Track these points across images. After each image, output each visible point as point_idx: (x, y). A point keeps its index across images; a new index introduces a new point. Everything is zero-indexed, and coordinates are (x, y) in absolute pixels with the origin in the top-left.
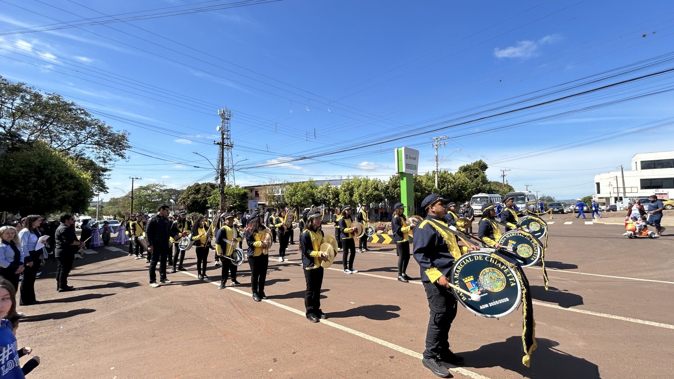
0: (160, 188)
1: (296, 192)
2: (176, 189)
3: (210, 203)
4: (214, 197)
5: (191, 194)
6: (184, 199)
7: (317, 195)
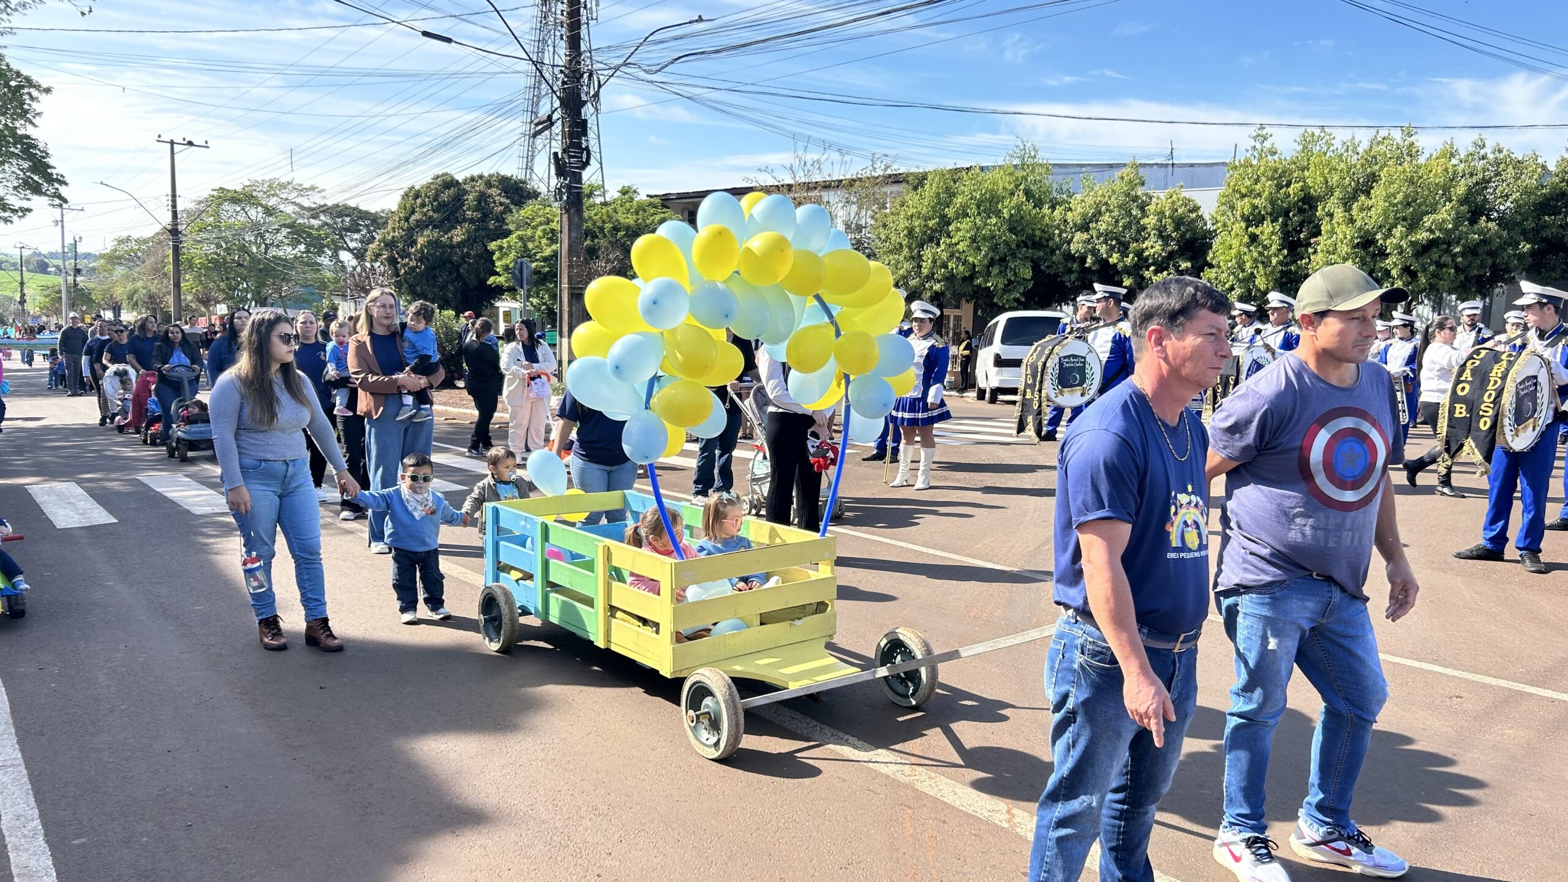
0: (298, 200)
1: (945, 222)
2: (363, 207)
3: (506, 268)
4: (521, 238)
5: (421, 225)
6: (390, 244)
7: (1069, 242)
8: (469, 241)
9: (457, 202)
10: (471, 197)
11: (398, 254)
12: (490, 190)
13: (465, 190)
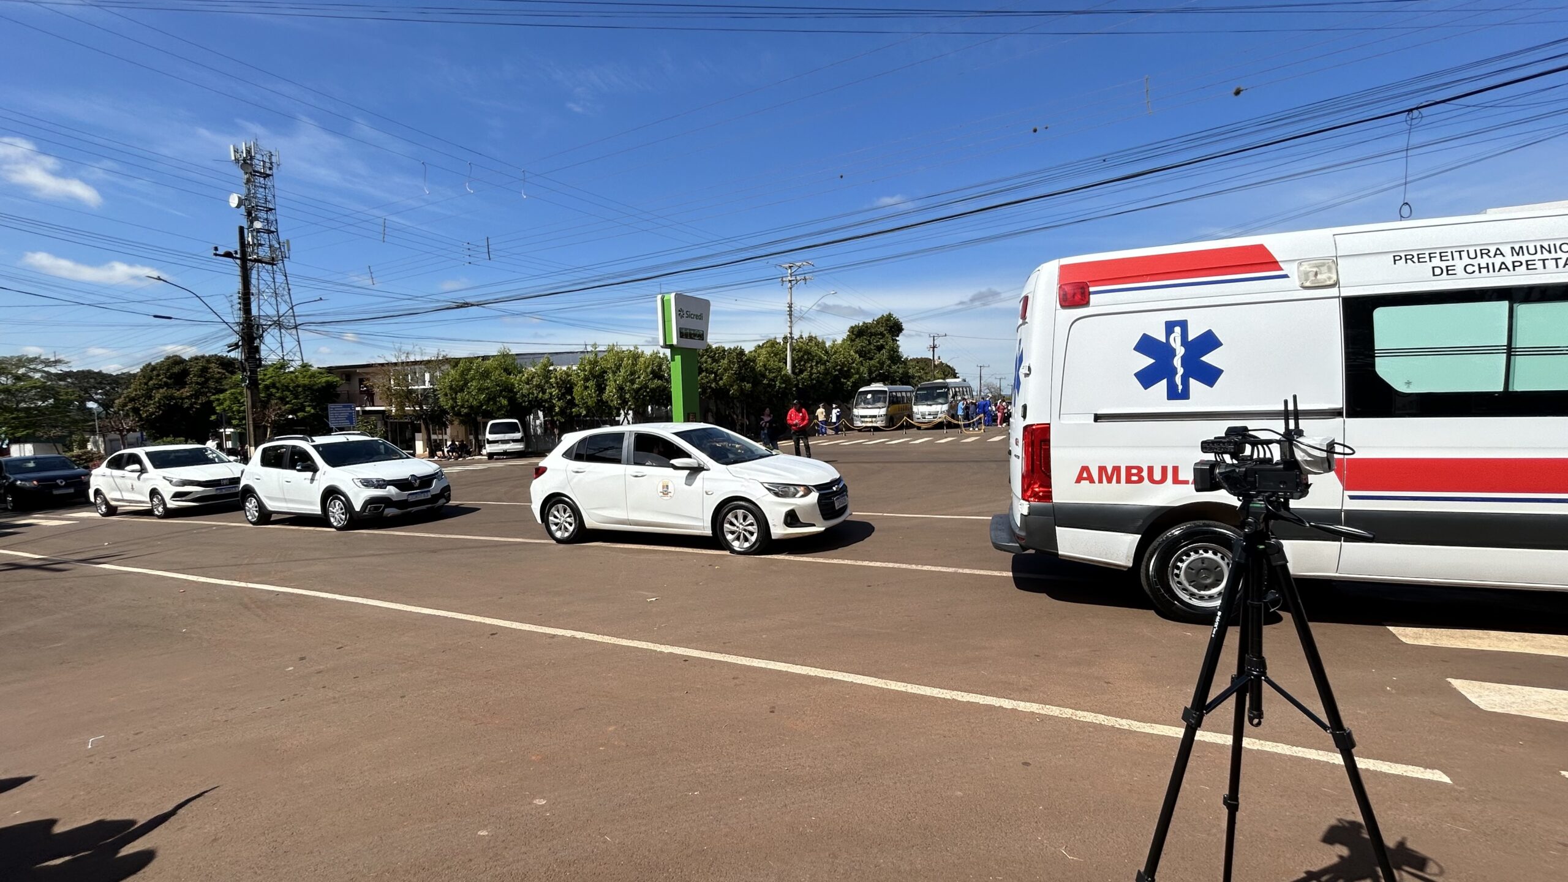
1: (466, 384)
2: (104, 372)
4: (232, 394)
5: (159, 386)
6: (132, 400)
7: (522, 389)
8: (196, 395)
9: (185, 373)
10: (196, 369)
11: (140, 404)
12: (210, 365)
13: (191, 365)
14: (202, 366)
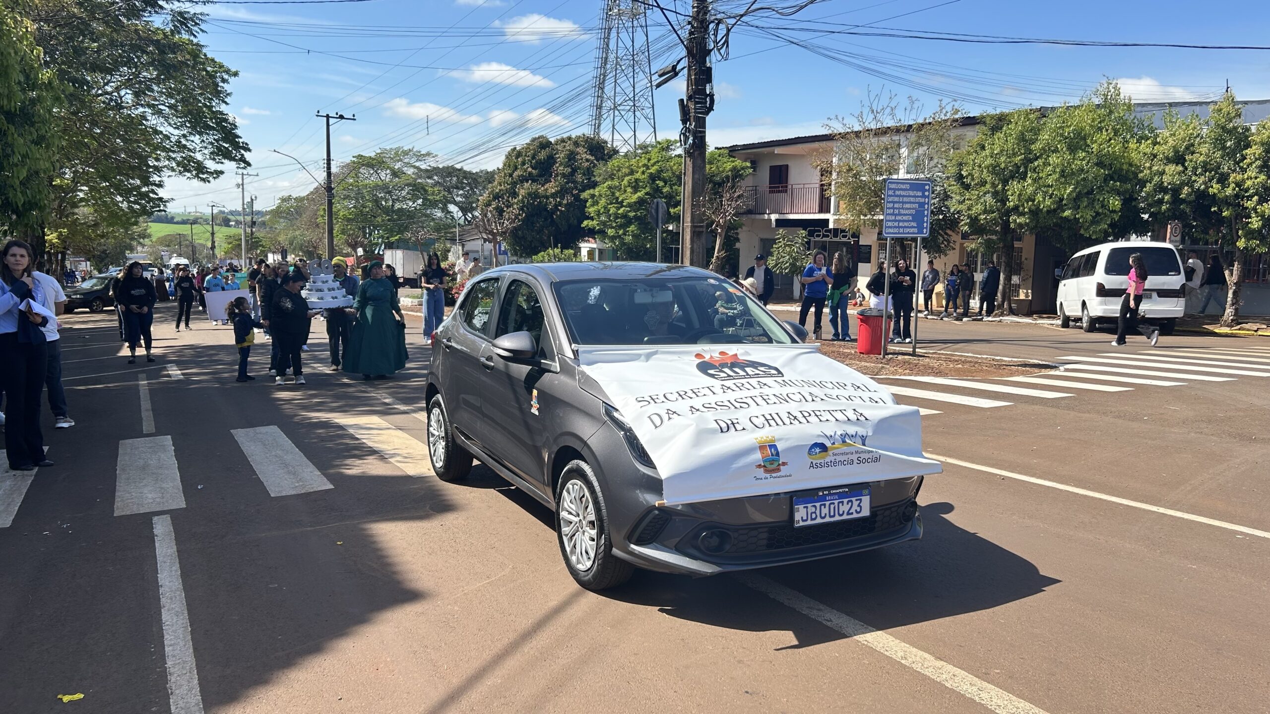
1: (1030, 159)
7: (1161, 175)
8: (562, 192)
9: (551, 160)
10: (562, 155)
11: (504, 204)
12: (578, 149)
13: (557, 149)
14: (569, 150)
